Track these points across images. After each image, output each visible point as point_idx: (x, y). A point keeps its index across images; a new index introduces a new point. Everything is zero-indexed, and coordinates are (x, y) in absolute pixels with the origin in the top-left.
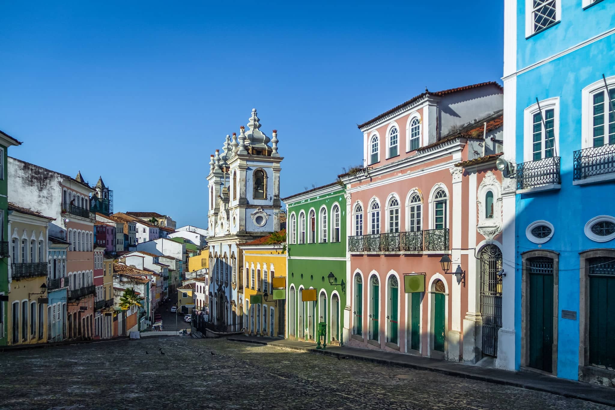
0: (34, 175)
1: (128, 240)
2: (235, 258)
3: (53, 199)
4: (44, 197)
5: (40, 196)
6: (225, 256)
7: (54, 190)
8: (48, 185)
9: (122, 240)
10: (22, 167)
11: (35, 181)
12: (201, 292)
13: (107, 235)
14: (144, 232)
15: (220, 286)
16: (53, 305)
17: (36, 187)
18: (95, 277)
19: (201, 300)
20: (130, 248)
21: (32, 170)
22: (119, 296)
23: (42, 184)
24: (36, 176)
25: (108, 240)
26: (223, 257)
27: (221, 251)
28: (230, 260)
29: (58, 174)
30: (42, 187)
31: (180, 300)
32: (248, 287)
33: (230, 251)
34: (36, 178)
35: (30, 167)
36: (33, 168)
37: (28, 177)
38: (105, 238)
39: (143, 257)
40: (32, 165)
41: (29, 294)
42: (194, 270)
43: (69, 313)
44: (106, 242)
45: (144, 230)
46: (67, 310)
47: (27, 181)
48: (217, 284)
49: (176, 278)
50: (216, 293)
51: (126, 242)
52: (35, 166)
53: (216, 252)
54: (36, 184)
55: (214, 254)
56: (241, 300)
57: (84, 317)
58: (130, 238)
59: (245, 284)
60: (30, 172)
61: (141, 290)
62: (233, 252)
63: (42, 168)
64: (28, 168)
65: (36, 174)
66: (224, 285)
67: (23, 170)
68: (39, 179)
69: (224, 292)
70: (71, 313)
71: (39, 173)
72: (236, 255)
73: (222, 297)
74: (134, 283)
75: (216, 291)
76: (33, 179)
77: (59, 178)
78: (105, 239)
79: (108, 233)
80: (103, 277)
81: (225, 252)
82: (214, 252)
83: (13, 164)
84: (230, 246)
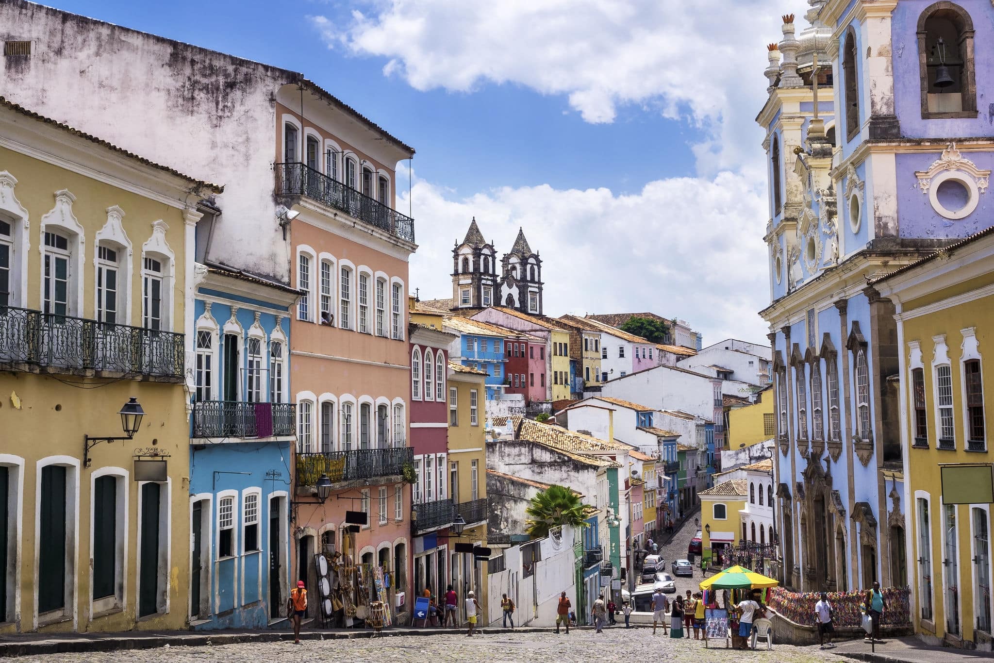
0: (198, 77)
1: (582, 376)
2: (864, 345)
3: (251, 152)
4: (226, 146)
5: (214, 145)
6: (824, 348)
7: (255, 120)
8: (237, 105)
9: (566, 373)
10: (167, 58)
11: (200, 96)
12: (761, 503)
13: (530, 361)
14: (622, 356)
15: (813, 459)
16: (222, 494)
17: (204, 117)
18: (414, 425)
19: (762, 527)
20: (587, 395)
21: (193, 62)
22: (522, 499)
23: (220, 106)
24: (204, 81)
25: (532, 375)
26: (818, 353)
27: (811, 337)
28: (845, 357)
29: (266, 68)
30: (220, 113)
31: (707, 526)
32: (921, 442)
33: (844, 324)
34: (205, 88)
35: (189, 55)
36: (197, 58)
37: (184, 87)
38: (525, 368)
39: (611, 410)
40: (193, 48)
41: (87, 439)
42: (742, 445)
43: (298, 530)
44: (527, 378)
45: (622, 350)
46: (292, 519)
47: (180, 101)
48: (804, 454)
49: (698, 469)
50: (799, 487)
51: (577, 379)
52: (202, 50)
53: (796, 345)
54: (204, 107)
55: (788, 355)
56: (897, 501)
57: (370, 549)
58: (588, 369)
59: (907, 435)
60: (188, 71)
61: (587, 488)
62: (856, 324)
63: (220, 54)
64: (184, 59)
65: (204, 76)
66: (826, 453)
67: (170, 66)
68: (212, 90)
69: (828, 478)
70: (311, 532)
71: (212, 70)
72: (867, 334)
73: (820, 502)
74: (568, 466)
75: (800, 479)
76: (196, 92)
77: (269, 81)
78: (526, 373)
79: (532, 357)
80: (446, 429)
81: (827, 336)
82: (788, 348)
83: (143, 50)
84: (842, 306)
